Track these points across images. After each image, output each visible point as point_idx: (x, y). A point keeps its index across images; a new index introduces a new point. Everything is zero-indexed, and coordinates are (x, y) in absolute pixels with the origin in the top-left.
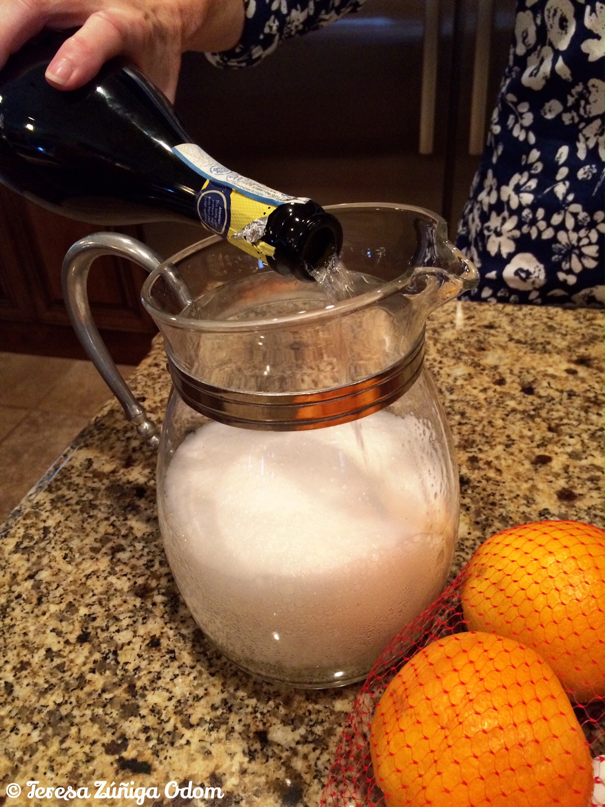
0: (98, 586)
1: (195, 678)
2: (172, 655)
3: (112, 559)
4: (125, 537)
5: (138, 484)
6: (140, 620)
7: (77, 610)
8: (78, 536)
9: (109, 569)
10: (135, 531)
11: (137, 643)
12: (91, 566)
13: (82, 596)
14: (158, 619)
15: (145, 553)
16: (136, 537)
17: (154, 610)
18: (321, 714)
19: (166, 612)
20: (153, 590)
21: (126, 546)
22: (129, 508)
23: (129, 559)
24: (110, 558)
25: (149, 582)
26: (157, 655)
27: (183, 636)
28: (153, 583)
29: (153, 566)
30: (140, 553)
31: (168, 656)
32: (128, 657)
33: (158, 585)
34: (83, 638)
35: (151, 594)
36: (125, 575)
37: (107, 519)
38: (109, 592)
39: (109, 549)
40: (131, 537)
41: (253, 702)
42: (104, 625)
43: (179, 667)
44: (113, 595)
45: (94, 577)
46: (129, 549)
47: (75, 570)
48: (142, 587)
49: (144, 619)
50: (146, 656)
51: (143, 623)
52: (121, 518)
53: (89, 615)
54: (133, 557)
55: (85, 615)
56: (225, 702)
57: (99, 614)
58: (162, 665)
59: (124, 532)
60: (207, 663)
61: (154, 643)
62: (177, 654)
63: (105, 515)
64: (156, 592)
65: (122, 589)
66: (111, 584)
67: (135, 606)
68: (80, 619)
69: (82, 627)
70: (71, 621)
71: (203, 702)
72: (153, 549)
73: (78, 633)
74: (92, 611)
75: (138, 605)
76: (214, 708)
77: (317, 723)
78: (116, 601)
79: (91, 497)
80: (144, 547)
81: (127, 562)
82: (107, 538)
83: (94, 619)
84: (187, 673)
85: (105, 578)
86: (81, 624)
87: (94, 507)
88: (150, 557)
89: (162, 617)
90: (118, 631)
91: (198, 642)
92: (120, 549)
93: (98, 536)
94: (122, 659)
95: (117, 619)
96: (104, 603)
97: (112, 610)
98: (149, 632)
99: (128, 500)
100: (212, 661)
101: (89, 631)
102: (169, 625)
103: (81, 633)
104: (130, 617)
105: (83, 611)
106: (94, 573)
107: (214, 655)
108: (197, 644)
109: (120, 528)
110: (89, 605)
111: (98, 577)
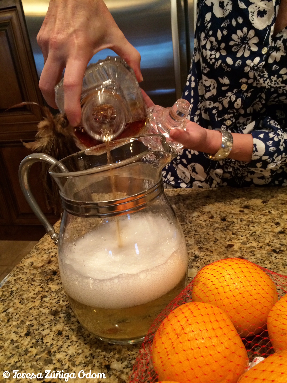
0: (35, 312)
1: (78, 346)
2: (68, 338)
3: (41, 301)
4: (47, 292)
5: (53, 270)
6: (54, 325)
7: (25, 323)
8: (26, 293)
9: (40, 305)
10: (52, 289)
11: (52, 334)
12: (32, 305)
13: (27, 317)
14: (62, 324)
15: (56, 297)
16: (52, 291)
17: (60, 320)
18: (134, 355)
19: (65, 320)
20: (59, 312)
21: (47, 295)
22: (49, 280)
23: (49, 300)
24: (40, 301)
25: (58, 309)
26: (61, 338)
27: (73, 330)
28: (60, 309)
29: (59, 302)
30: (54, 298)
31: (66, 338)
32: (48, 340)
33: (62, 310)
34: (28, 334)
35: (59, 314)
36: (47, 307)
37: (39, 285)
38: (40, 315)
39: (40, 297)
40: (50, 291)
41: (104, 353)
42: (37, 328)
43: (71, 342)
44: (41, 315)
45: (33, 309)
46: (49, 296)
47: (25, 307)
48: (54, 311)
49: (55, 324)
50: (56, 339)
51: (55, 326)
52: (46, 284)
53: (31, 325)
54: (51, 299)
55: (29, 325)
56: (91, 354)
57: (35, 324)
58: (63, 342)
59: (47, 290)
60: (83, 340)
61: (60, 333)
62: (70, 337)
63: (39, 284)
64: (61, 313)
65: (46, 313)
66: (41, 311)
67: (51, 319)
68: (26, 326)
69: (27, 330)
70: (22, 328)
71: (81, 355)
72: (60, 295)
73: (25, 332)
74: (32, 323)
75: (53, 319)
76: (86, 357)
77: (132, 359)
78: (42, 318)
79: (32, 277)
80: (56, 295)
81: (48, 302)
82: (39, 293)
83: (33, 326)
84: (74, 344)
85: (38, 309)
86: (27, 329)
87: (33, 280)
88: (58, 299)
89: (63, 322)
90: (43, 330)
91: (79, 331)
92: (45, 296)
93: (35, 292)
94: (45, 341)
95: (43, 325)
96: (37, 319)
97: (41, 322)
98: (57, 329)
99: (49, 277)
100: (85, 338)
101: (30, 331)
102: (66, 326)
103: (27, 332)
104: (49, 324)
105: (28, 323)
106: (33, 307)
107: (87, 336)
108: (79, 332)
109: (45, 288)
110: (31, 320)
111: (35, 309)
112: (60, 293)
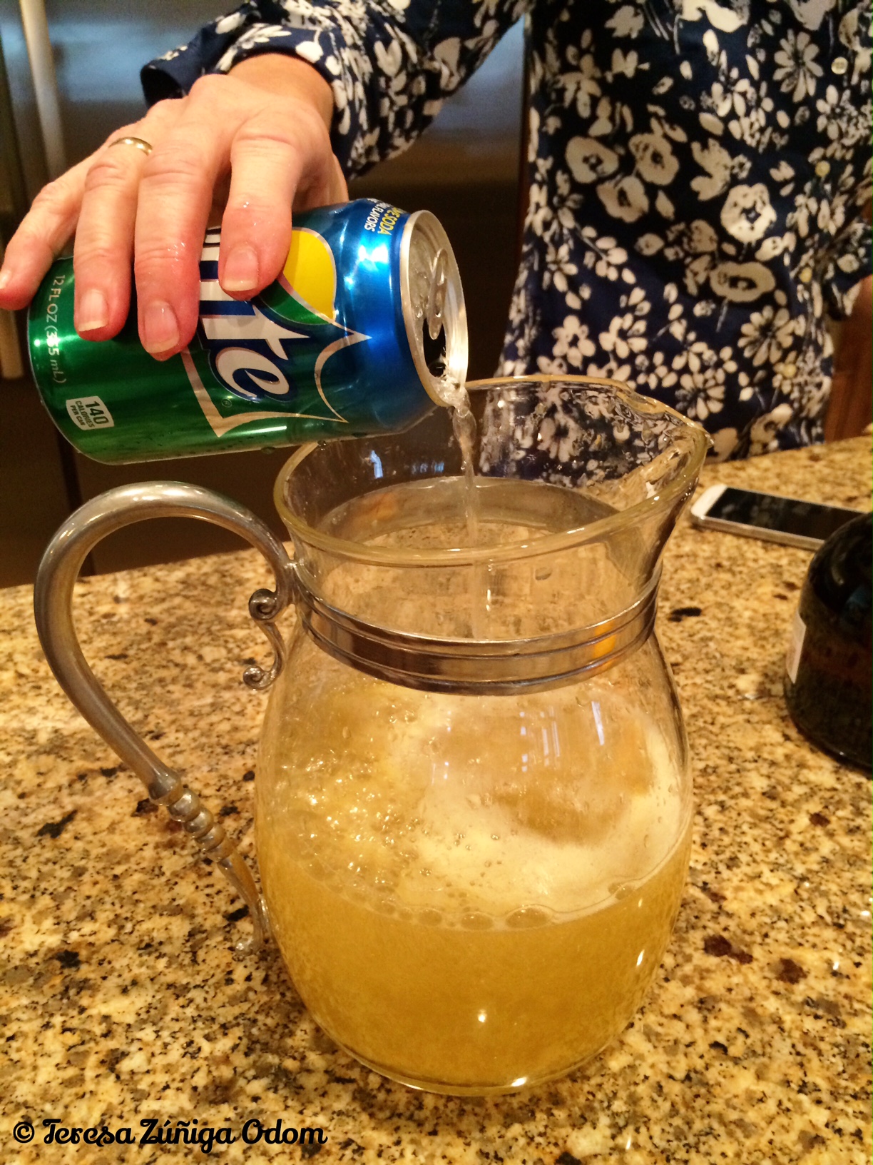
1: (414, 1154)
2: (354, 1147)
3: (118, 1077)
4: (107, 1034)
5: (50, 949)
8: (20, 1078)
9: (129, 1096)
10: (116, 1018)
15: (168, 1040)
16: (129, 1026)
19: (286, 1098)
20: (232, 1082)
21: (124, 1048)
22: (72, 992)
24: (113, 1077)
25: (215, 1073)
27: (344, 1113)
28: (226, 1072)
29: (199, 1049)
30: (159, 1043)
31: (348, 1153)
33: (235, 1069)
36: (167, 1087)
37: (47, 1026)
39: (98, 1067)
65: (182, 1108)
72: (176, 1026)
80: (156, 1032)
81: (150, 1067)
82: (77, 1053)
88: (183, 1040)
92: (121, 1055)
93: (58, 1059)
99: (57, 981)
102: (308, 1112)
107: (412, 1108)
108: (375, 1109)
109: (87, 1027)
112: (168, 1018)
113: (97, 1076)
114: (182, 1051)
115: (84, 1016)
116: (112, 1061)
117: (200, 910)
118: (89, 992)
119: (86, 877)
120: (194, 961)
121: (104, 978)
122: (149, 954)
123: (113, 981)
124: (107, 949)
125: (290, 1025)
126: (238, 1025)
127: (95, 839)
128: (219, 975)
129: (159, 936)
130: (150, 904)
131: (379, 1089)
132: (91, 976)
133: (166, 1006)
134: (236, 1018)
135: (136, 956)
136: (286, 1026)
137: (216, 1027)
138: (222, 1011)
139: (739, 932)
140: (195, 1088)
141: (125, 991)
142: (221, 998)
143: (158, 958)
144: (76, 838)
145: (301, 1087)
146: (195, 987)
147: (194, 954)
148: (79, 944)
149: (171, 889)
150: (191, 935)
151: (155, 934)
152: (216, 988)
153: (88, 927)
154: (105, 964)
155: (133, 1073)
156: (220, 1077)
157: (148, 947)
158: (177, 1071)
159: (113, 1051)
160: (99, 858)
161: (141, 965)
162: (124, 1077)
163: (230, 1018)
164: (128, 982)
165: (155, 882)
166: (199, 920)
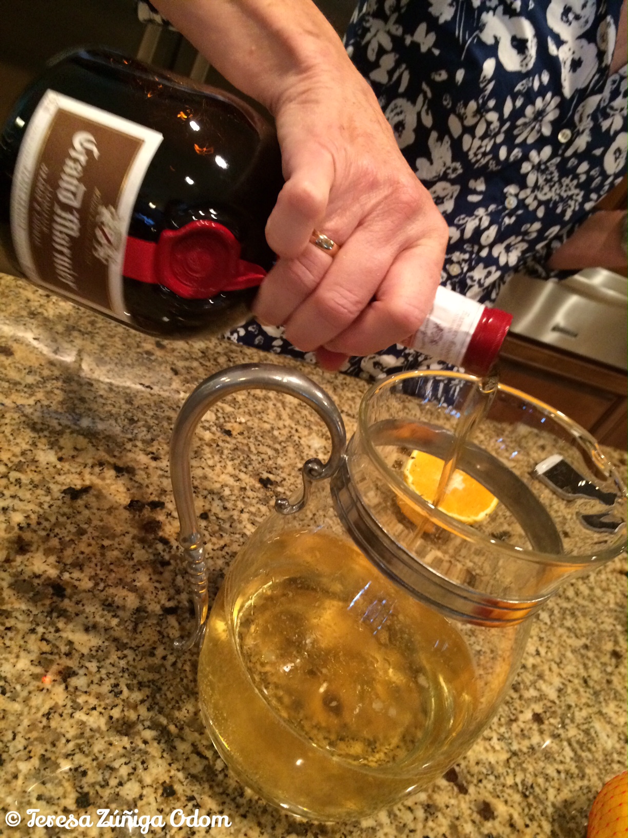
0: (68, 728)
2: (194, 802)
3: (67, 687)
4: (68, 655)
5: (49, 578)
6: (139, 765)
7: (58, 766)
9: (70, 704)
10: (77, 646)
11: (150, 795)
12: (44, 701)
13: (54, 745)
14: (159, 761)
15: (104, 676)
16: (83, 655)
17: (149, 750)
19: (164, 751)
20: (135, 724)
21: (75, 669)
22: (55, 615)
23: (89, 686)
24: (63, 686)
25: (126, 713)
26: (178, 805)
28: (132, 716)
29: (121, 692)
30: (98, 676)
31: (190, 804)
33: (139, 716)
34: (84, 801)
35: (136, 730)
36: (94, 708)
37: (33, 631)
38: (86, 734)
39: (56, 674)
40: (76, 656)
42: (100, 778)
44: (92, 737)
45: (57, 716)
46: (82, 672)
47: (26, 709)
48: (121, 722)
49: (143, 763)
50: (166, 809)
51: (145, 769)
52: (52, 630)
53: (76, 769)
54: (92, 682)
55: (71, 769)
57: (88, 766)
59: (64, 649)
60: (233, 805)
61: (168, 791)
62: (198, 800)
63: (28, 626)
64: (140, 727)
65: (99, 728)
66: (83, 723)
67: (125, 748)
68: (66, 776)
69: (74, 787)
70: (57, 781)
72: (112, 670)
73: (73, 795)
74: (76, 762)
75: (128, 746)
78: (99, 746)
80: (99, 668)
81: (88, 690)
82: (46, 659)
83: (84, 773)
85: (71, 716)
86: (71, 783)
88: (112, 681)
89: (162, 757)
90: (121, 784)
91: (213, 781)
92: (71, 672)
93: (33, 657)
95: (112, 769)
96: (86, 749)
97: (101, 758)
98: (157, 779)
99: (47, 602)
100: (237, 801)
101: (85, 790)
102: (174, 766)
103: (77, 794)
104: (126, 764)
105: (66, 766)
106: (53, 710)
108: (214, 784)
109: (57, 643)
110: (69, 755)
111: (61, 716)
112: (108, 661)
113: (54, 681)
114: (110, 688)
115: (57, 635)
116: (66, 675)
117: (148, 596)
118: (65, 620)
119: (85, 538)
120: (135, 630)
121: (77, 615)
122: (109, 611)
123: (81, 619)
124: (83, 595)
125: (180, 703)
126: (149, 687)
127: (98, 513)
128: (147, 647)
129: (118, 601)
130: (119, 576)
131: (220, 772)
132: (70, 609)
133: (109, 652)
134: (149, 681)
135: (100, 609)
136: (177, 702)
137: (135, 682)
138: (141, 672)
139: (465, 771)
140: (111, 718)
141: (87, 630)
142: (143, 663)
143: (113, 616)
144: (86, 507)
145: (175, 748)
146: (131, 648)
147: (136, 625)
148: (68, 583)
149: (135, 572)
150: (138, 610)
151: (116, 599)
152: (143, 656)
153: (76, 574)
154: (80, 605)
155: (76, 688)
156: (128, 717)
157: (109, 606)
158: (103, 700)
159: (68, 668)
160: (96, 528)
161: (102, 616)
162: (71, 689)
163: (145, 680)
164: (90, 624)
165: (126, 562)
166: (145, 602)
